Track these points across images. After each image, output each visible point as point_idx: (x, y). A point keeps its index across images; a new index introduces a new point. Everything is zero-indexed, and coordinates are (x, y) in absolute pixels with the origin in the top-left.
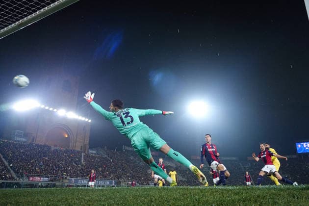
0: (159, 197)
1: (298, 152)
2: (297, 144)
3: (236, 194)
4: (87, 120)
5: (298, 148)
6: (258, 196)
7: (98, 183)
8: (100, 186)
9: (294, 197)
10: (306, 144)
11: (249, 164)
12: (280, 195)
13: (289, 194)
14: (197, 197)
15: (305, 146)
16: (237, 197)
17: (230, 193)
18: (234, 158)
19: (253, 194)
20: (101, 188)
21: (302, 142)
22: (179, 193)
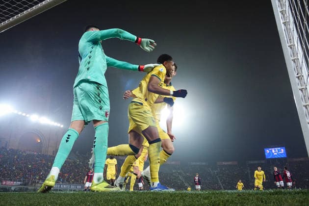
0: (130, 202)
1: (267, 158)
2: (265, 149)
3: (205, 198)
4: (59, 125)
5: (266, 154)
6: (228, 201)
7: (70, 188)
8: (71, 190)
9: (262, 202)
10: (275, 150)
11: (218, 169)
12: (248, 199)
13: (257, 199)
14: (167, 201)
15: (273, 151)
16: (206, 201)
17: (200, 197)
18: (204, 164)
19: (222, 198)
20: (72, 192)
21: (270, 148)
22: (150, 197)
